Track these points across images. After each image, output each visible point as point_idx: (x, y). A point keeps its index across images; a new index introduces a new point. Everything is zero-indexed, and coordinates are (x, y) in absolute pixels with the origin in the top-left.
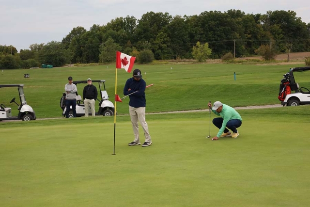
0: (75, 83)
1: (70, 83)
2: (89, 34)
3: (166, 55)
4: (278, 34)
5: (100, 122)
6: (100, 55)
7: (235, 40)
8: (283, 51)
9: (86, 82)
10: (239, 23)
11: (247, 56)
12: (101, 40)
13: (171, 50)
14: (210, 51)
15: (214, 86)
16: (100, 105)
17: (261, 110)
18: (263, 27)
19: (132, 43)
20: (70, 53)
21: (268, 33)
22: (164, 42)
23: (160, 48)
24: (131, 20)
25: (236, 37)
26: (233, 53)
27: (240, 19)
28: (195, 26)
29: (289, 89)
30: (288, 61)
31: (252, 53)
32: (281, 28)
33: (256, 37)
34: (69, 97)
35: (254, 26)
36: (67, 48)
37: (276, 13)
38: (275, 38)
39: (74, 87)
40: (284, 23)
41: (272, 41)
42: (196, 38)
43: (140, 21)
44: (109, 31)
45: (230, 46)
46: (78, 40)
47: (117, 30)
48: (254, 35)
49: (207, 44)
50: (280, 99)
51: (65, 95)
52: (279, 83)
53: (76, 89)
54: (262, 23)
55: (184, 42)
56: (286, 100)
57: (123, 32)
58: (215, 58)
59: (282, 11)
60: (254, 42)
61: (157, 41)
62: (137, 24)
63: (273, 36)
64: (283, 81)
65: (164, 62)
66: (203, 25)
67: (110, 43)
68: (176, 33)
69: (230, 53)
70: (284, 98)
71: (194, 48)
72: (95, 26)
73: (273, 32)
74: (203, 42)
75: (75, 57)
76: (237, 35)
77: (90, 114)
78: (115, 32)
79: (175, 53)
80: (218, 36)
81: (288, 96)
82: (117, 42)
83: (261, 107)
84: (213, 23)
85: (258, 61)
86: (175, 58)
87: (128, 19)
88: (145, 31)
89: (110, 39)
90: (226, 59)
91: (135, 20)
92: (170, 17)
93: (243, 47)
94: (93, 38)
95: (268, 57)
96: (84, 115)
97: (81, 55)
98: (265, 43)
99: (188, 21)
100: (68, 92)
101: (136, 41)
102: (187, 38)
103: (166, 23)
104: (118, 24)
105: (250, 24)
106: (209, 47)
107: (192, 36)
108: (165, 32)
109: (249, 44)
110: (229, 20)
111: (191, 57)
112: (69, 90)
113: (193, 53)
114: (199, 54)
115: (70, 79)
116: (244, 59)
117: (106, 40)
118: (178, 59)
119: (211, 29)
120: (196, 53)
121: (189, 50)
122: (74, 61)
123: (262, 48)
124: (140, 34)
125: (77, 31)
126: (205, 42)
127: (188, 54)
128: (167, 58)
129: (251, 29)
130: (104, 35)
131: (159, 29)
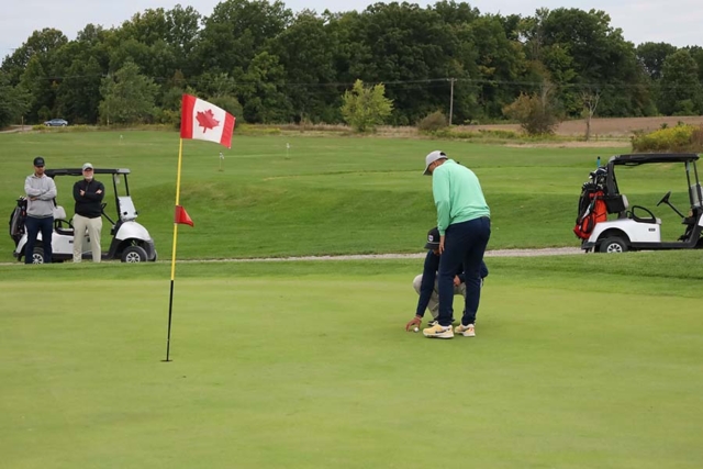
0: (51, 174)
1: (39, 174)
2: (75, 48)
3: (273, 112)
4: (563, 70)
5: (119, 277)
6: (102, 105)
7: (452, 81)
8: (575, 114)
9: (78, 172)
10: (463, 36)
11: (483, 122)
12: (105, 64)
13: (286, 99)
14: (387, 106)
15: (406, 196)
16: (114, 232)
17: (534, 259)
18: (526, 49)
19: (187, 76)
20: (24, 96)
21: (538, 66)
22: (270, 78)
23: (260, 93)
24: (185, 18)
25: (456, 73)
26: (446, 111)
27: (468, 26)
28: (353, 39)
29: (601, 208)
30: (586, 138)
31: (496, 114)
32: (571, 53)
33: (506, 75)
34: (35, 209)
35: (501, 46)
36: (14, 83)
37: (559, 14)
38: (555, 78)
39: (48, 185)
40: (579, 42)
41: (548, 87)
42: (352, 70)
43: (208, 22)
44: (126, 44)
45: (438, 94)
46: (45, 64)
47: (149, 43)
48: (502, 69)
49: (380, 88)
50: (578, 233)
51: (23, 203)
52: (579, 192)
53: (54, 191)
54: (523, 40)
55: (323, 80)
56: (593, 238)
57: (163, 48)
58: (400, 124)
59: (574, 11)
60: (500, 86)
61: (250, 75)
62: (202, 27)
63: (548, 74)
64: (588, 189)
65: (269, 129)
66: (372, 38)
67: (129, 76)
68: (302, 55)
69: (438, 113)
70: (590, 231)
71: (347, 97)
72: (90, 28)
73: (551, 65)
74: (370, 81)
75: (36, 107)
76: (459, 67)
77: (87, 257)
78: (143, 46)
79: (297, 107)
80: (410, 67)
81: (600, 228)
82: (147, 71)
83: (528, 253)
84: (397, 33)
85: (511, 136)
86: (297, 120)
87: (177, 13)
88: (222, 46)
89: (131, 65)
90: (430, 128)
91: (195, 17)
92: (288, 13)
93: (473, 98)
94: (86, 58)
95: (537, 125)
96: (69, 257)
97: (51, 104)
98: (530, 90)
99: (334, 24)
100: (33, 198)
101: (198, 71)
102: (329, 69)
103: (275, 27)
104: (151, 27)
105: (491, 39)
106: (386, 95)
107: (342, 65)
108: (274, 51)
109: (487, 92)
110: (438, 26)
111: (338, 119)
112: (36, 191)
113: (345, 109)
114: (360, 111)
115: (38, 163)
116: (474, 129)
117: (117, 68)
118: (305, 122)
119: (392, 49)
120: (353, 109)
121: (333, 100)
122: (33, 118)
123: (522, 103)
124: (207, 53)
125: (44, 41)
126: (375, 81)
127: (330, 110)
128: (277, 120)
129: (495, 54)
130: (114, 53)
131: (259, 42)
